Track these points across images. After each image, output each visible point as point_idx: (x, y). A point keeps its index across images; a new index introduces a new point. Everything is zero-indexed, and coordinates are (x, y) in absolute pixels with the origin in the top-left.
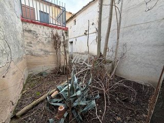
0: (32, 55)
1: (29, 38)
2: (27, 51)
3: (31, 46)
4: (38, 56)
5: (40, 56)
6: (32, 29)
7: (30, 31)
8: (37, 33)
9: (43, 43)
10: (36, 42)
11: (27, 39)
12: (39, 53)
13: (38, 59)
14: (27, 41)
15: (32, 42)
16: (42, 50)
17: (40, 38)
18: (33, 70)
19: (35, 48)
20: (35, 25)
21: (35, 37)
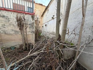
0: (6, 34)
1: (3, 22)
2: (2, 30)
3: (5, 27)
4: (10, 34)
5: (11, 35)
6: (5, 15)
7: (4, 16)
8: (9, 18)
9: (13, 25)
10: (8, 25)
11: (2, 22)
12: (11, 33)
13: (10, 37)
14: (2, 23)
15: (5, 24)
16: (13, 30)
17: (11, 21)
18: (6, 44)
19: (7, 29)
20: (7, 12)
21: (7, 21)
